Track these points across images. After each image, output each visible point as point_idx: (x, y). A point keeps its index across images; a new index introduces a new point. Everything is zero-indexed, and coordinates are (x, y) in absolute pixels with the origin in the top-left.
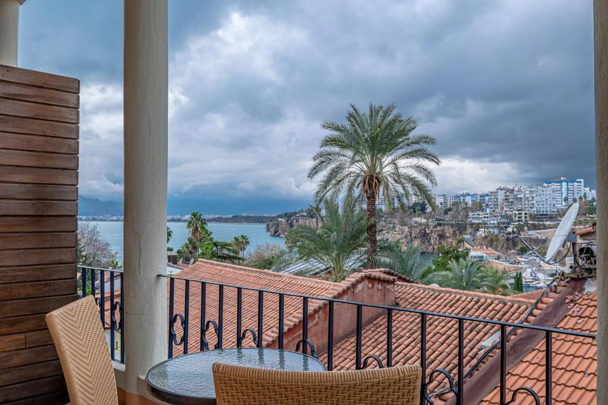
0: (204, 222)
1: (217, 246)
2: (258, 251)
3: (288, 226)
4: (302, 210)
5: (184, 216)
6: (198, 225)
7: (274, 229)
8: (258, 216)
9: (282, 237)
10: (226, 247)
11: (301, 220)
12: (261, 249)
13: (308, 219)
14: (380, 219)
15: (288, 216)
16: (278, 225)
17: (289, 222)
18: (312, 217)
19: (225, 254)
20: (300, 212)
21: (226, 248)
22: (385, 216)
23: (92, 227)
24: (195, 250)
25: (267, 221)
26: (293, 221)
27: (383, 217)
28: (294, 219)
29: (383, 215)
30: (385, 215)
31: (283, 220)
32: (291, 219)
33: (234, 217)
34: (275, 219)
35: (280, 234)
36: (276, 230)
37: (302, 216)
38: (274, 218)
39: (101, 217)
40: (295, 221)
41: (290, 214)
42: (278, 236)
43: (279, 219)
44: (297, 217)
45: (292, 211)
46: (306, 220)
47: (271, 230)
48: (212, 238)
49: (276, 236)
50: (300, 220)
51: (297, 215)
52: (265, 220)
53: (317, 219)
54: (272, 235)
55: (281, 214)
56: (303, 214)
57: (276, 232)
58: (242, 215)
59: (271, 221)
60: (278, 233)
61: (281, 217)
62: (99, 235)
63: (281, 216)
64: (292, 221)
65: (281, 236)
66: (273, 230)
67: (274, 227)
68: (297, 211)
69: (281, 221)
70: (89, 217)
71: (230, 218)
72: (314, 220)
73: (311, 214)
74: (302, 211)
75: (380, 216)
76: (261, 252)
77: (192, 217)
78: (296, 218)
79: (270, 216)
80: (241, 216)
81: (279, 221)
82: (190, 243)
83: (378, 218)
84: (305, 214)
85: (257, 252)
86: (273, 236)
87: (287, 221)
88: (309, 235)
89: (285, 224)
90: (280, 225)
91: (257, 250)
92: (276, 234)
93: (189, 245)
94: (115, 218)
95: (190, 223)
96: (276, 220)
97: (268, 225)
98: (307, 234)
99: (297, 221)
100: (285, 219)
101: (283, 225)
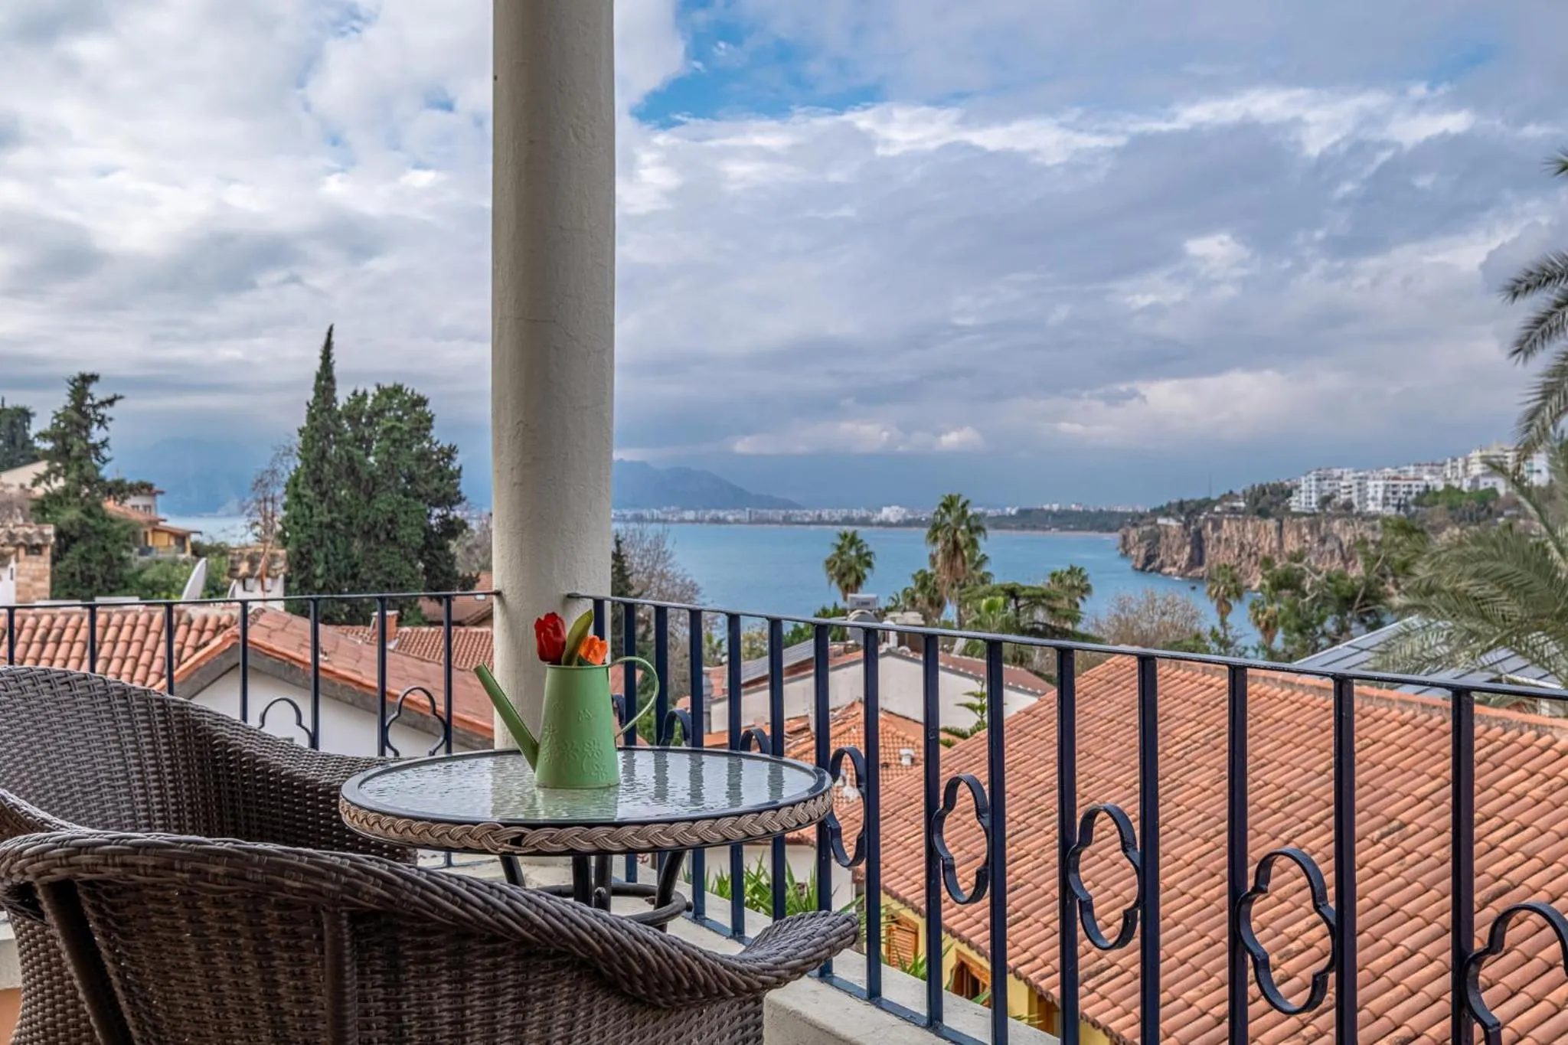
0: (976, 528)
1: (1017, 599)
2: (1123, 617)
3: (1189, 539)
4: (1231, 492)
5: (880, 510)
6: (958, 533)
7: (1143, 552)
8: (1092, 510)
9: (1170, 573)
10: (1044, 601)
11: (1229, 523)
12: (1131, 611)
13: (1253, 520)
14: (1489, 521)
15: (1188, 510)
16: (1157, 539)
17: (1192, 527)
18: (1263, 514)
19: (1038, 623)
20: (1224, 498)
21: (1043, 605)
22: (1507, 513)
23: (651, 538)
24: (936, 610)
25: (1121, 526)
26: (1204, 527)
27: (1501, 514)
28: (1207, 519)
29: (1498, 508)
30: (1508, 508)
31: (1173, 523)
32: (1196, 521)
33: (1024, 513)
34: (1145, 521)
35: (1162, 566)
36: (1152, 553)
37: (1234, 510)
38: (1142, 516)
39: (656, 512)
40: (1210, 526)
41: (1193, 505)
42: (1159, 570)
43: (1161, 521)
44: (1217, 513)
45: (1200, 496)
46: (1245, 523)
47: (1133, 552)
48: (988, 574)
49: (1151, 570)
50: (1225, 522)
51: (1217, 509)
52: (1116, 523)
53: (1281, 521)
54: (1139, 566)
55: (1165, 505)
56: (1235, 504)
57: (1149, 559)
58: (1047, 507)
59: (1135, 525)
60: (1158, 562)
61: (1167, 515)
62: (671, 561)
63: (1165, 512)
64: (1200, 524)
65: (1167, 570)
66: (1139, 552)
67: (1145, 543)
68: (1215, 497)
69: (1166, 526)
70: (625, 512)
71: (1011, 516)
72: (1272, 523)
73: (1260, 506)
74: (1231, 496)
75: (1490, 511)
76: (1131, 617)
77: (943, 510)
78: (1213, 516)
79: (1130, 510)
80: (1042, 510)
81: (1158, 526)
82: (923, 586)
83: (1485, 519)
84: (1242, 504)
85: (1119, 620)
86: (1143, 569)
87: (1186, 526)
88: (1507, 567)
89: (1179, 536)
90: (1162, 538)
91: (1118, 612)
92: (1149, 564)
93: (918, 595)
94: (690, 515)
95: (936, 528)
96: (1152, 524)
97: (1125, 538)
98: (1498, 565)
99: (1217, 526)
100: (1179, 521)
101: (1171, 539)
